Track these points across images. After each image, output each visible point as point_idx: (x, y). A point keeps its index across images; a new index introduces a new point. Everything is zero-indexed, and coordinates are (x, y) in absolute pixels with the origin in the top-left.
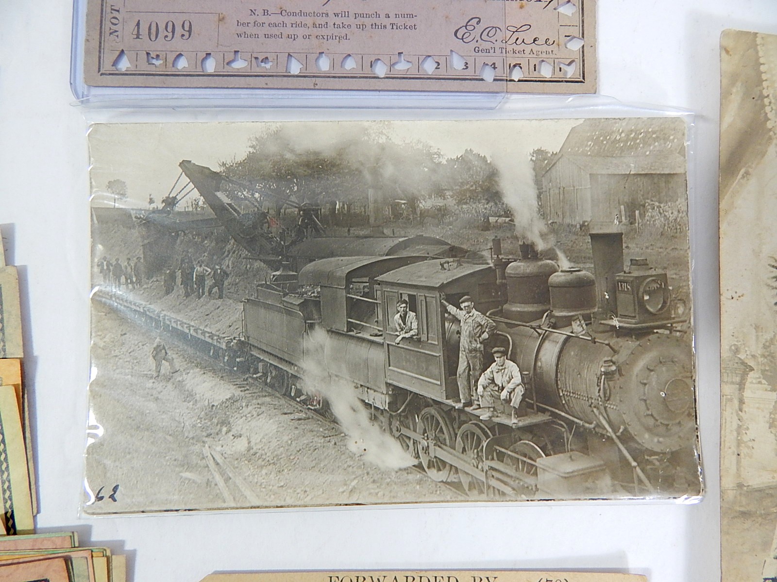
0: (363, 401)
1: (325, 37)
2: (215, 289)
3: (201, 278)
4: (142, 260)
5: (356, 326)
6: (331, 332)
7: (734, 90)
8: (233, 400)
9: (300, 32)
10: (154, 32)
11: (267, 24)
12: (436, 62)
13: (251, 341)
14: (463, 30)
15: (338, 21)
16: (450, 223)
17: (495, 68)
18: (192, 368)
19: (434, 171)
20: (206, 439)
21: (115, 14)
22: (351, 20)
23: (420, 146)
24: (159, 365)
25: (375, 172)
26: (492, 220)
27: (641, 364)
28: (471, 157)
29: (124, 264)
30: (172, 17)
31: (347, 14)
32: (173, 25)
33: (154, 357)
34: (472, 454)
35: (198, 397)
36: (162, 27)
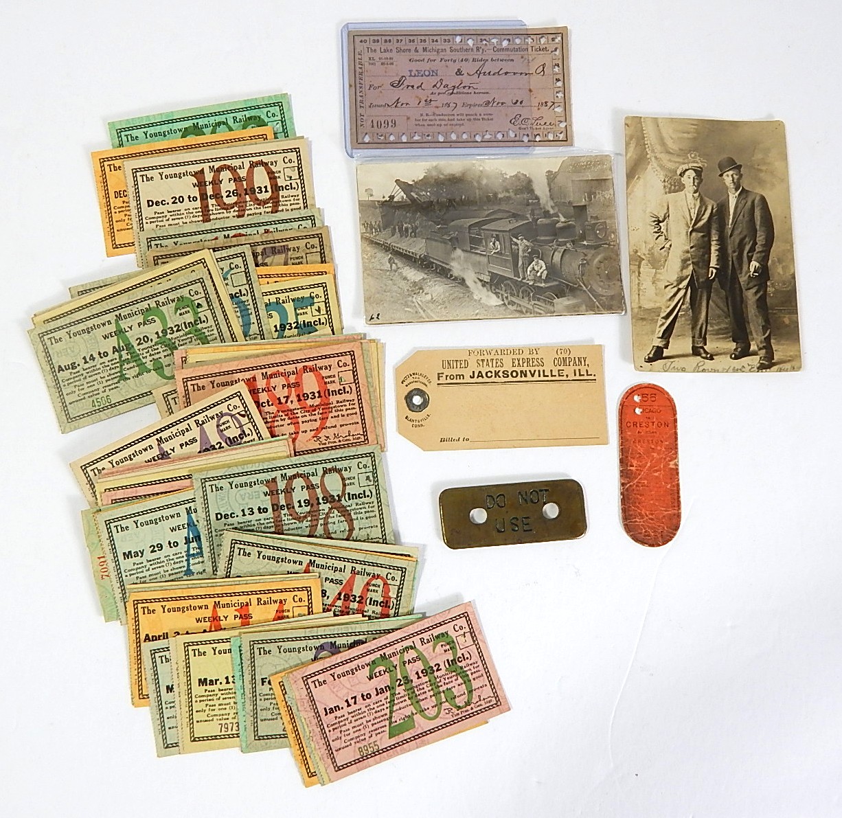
0: (478, 279)
1: (454, 125)
2: (413, 234)
3: (407, 229)
4: (381, 222)
5: (475, 248)
6: (463, 250)
7: (632, 142)
8: (424, 279)
9: (443, 123)
10: (379, 125)
11: (428, 120)
12: (503, 134)
13: (430, 255)
14: (514, 120)
15: (459, 117)
16: (512, 203)
17: (528, 136)
18: (406, 267)
19: (503, 181)
20: (414, 295)
21: (362, 117)
22: (464, 117)
23: (498, 171)
24: (391, 266)
25: (479, 182)
26: (530, 201)
27: (597, 260)
28: (520, 175)
29: (374, 224)
30: (387, 118)
31: (462, 115)
32: (388, 122)
33: (389, 262)
34: (526, 299)
35: (409, 278)
36: (383, 123)
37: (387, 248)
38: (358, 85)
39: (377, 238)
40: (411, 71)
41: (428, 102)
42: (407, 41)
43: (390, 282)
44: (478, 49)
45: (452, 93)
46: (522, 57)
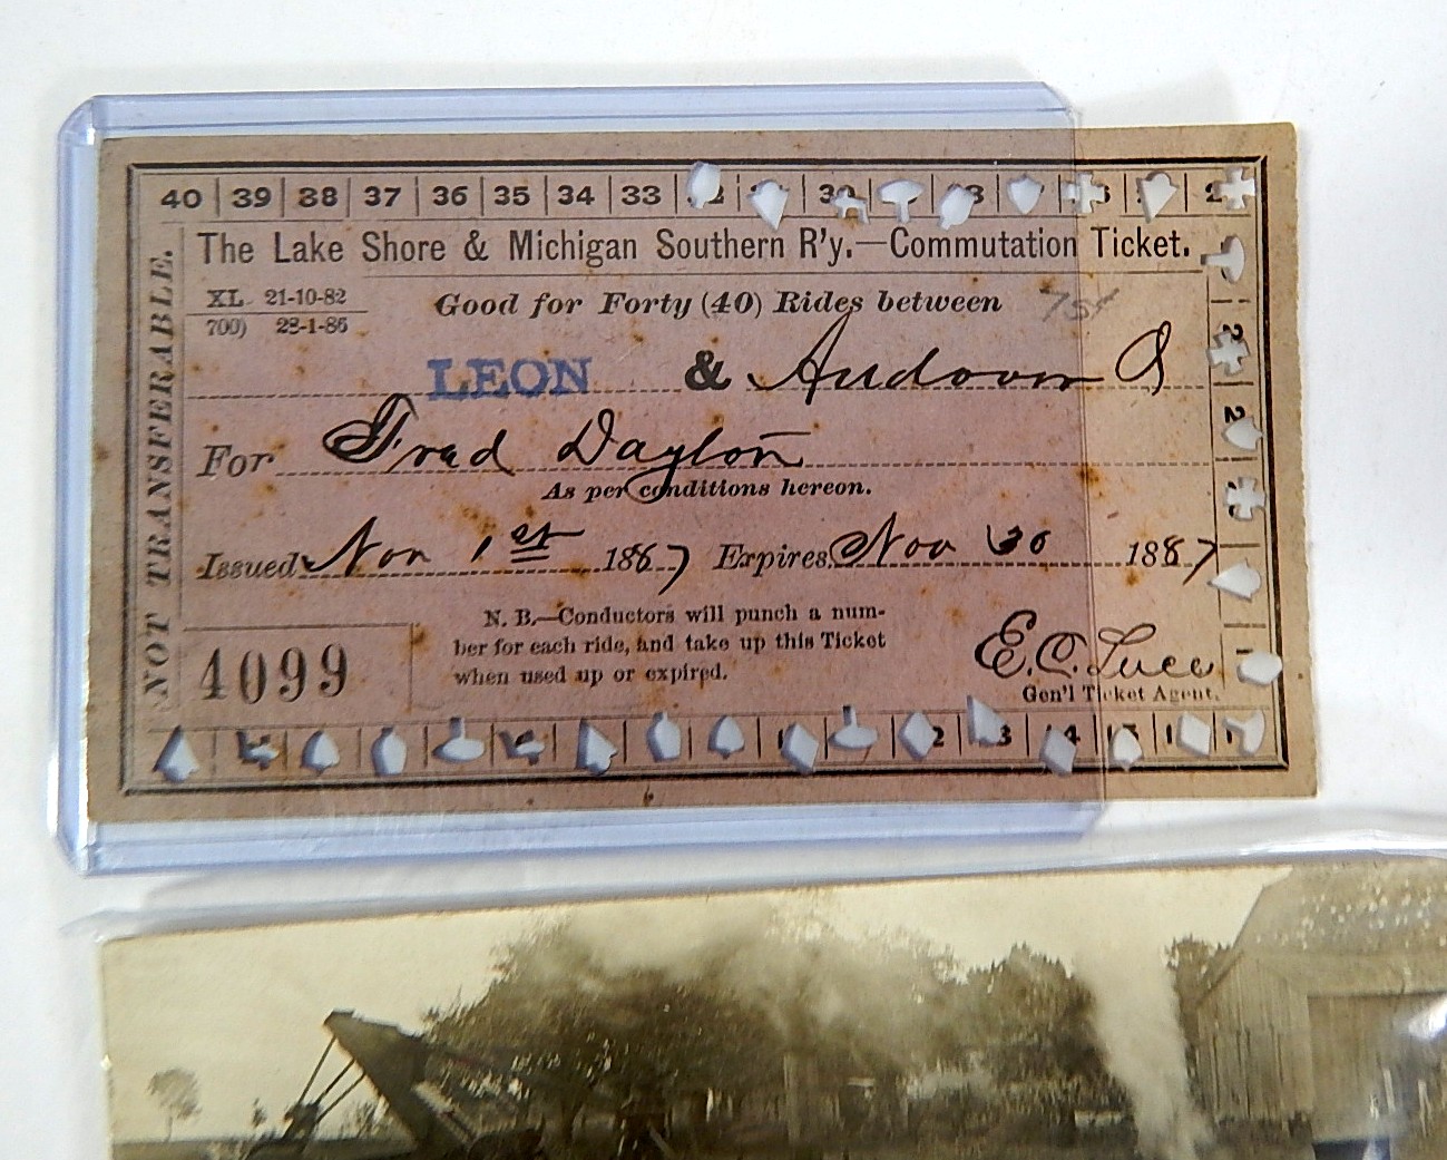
1: (669, 674)
9: (609, 662)
10: (252, 680)
11: (527, 647)
12: (935, 729)
14: (996, 645)
15: (698, 631)
16: (982, 1132)
17: (1074, 739)
21: (157, 636)
22: (726, 629)
23: (904, 943)
25: (802, 1021)
26: (1081, 1119)
28: (1025, 964)
30: (298, 640)
31: (717, 614)
32: (301, 660)
36: (272, 665)
38: (143, 450)
40: (439, 366)
41: (532, 541)
42: (427, 195)
44: (808, 243)
45: (666, 489)
46: (1045, 290)
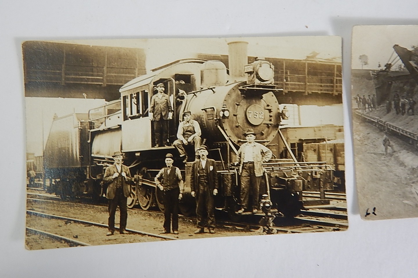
2: (410, 111)
3: (404, 105)
4: (375, 96)
18: (402, 150)
20: (412, 184)
24: (386, 149)
29: (367, 98)
33: (384, 145)
35: (406, 164)
37: (381, 128)
39: (371, 116)
43: (385, 168)
